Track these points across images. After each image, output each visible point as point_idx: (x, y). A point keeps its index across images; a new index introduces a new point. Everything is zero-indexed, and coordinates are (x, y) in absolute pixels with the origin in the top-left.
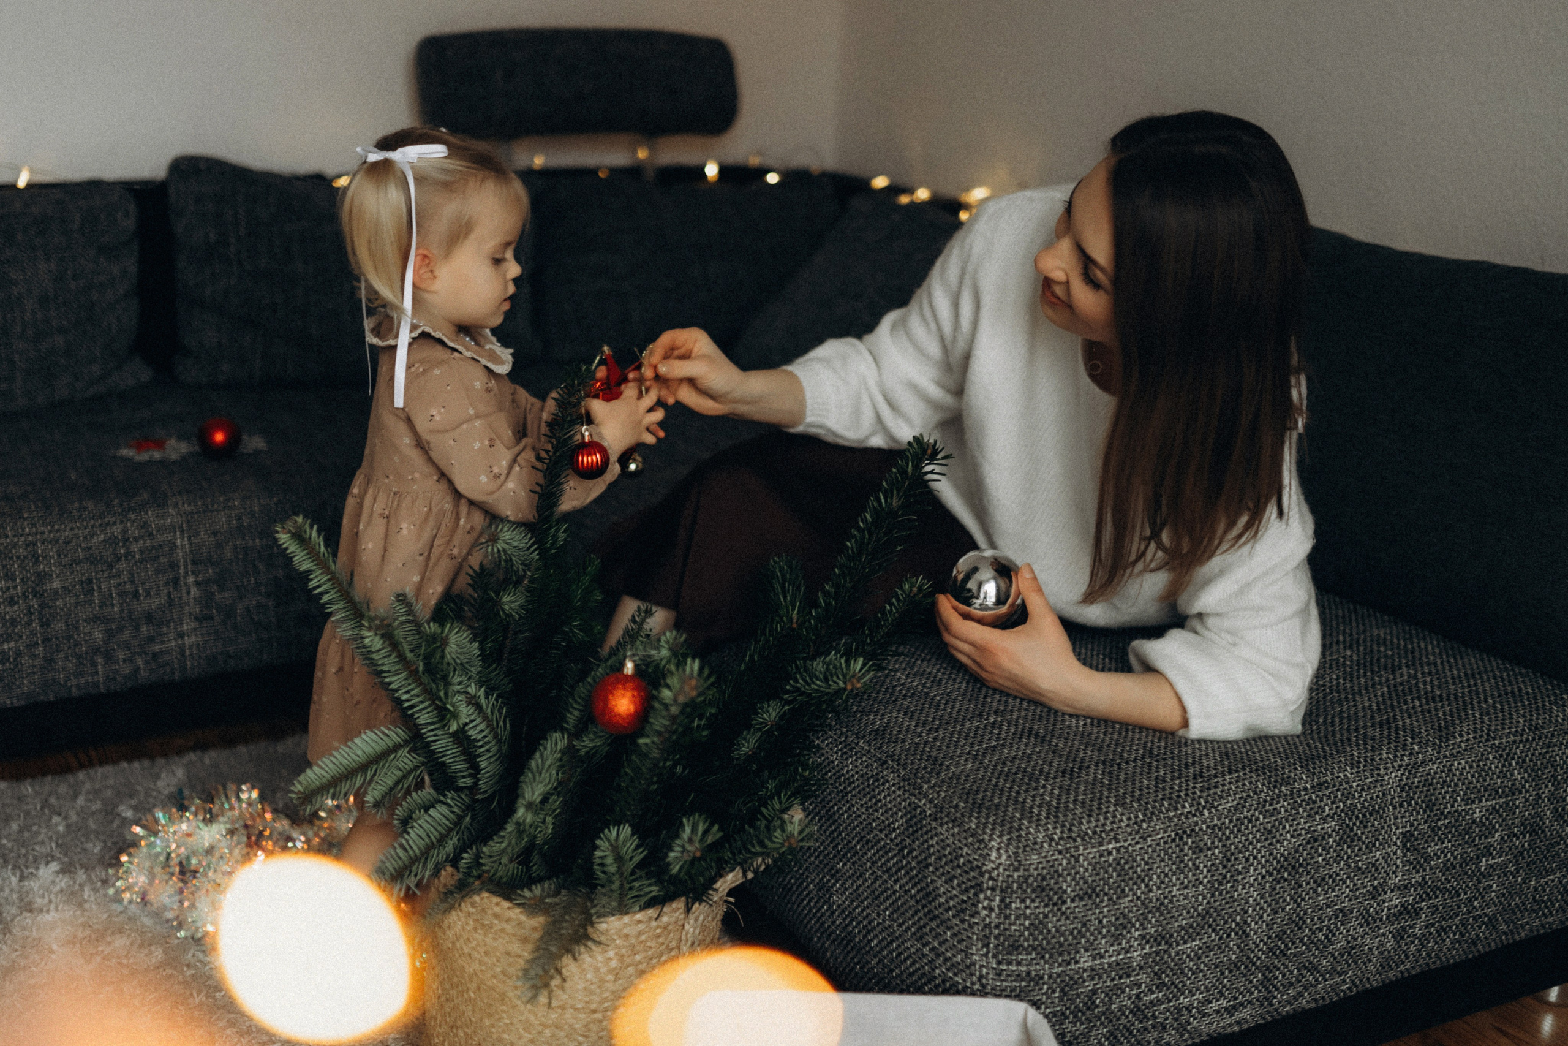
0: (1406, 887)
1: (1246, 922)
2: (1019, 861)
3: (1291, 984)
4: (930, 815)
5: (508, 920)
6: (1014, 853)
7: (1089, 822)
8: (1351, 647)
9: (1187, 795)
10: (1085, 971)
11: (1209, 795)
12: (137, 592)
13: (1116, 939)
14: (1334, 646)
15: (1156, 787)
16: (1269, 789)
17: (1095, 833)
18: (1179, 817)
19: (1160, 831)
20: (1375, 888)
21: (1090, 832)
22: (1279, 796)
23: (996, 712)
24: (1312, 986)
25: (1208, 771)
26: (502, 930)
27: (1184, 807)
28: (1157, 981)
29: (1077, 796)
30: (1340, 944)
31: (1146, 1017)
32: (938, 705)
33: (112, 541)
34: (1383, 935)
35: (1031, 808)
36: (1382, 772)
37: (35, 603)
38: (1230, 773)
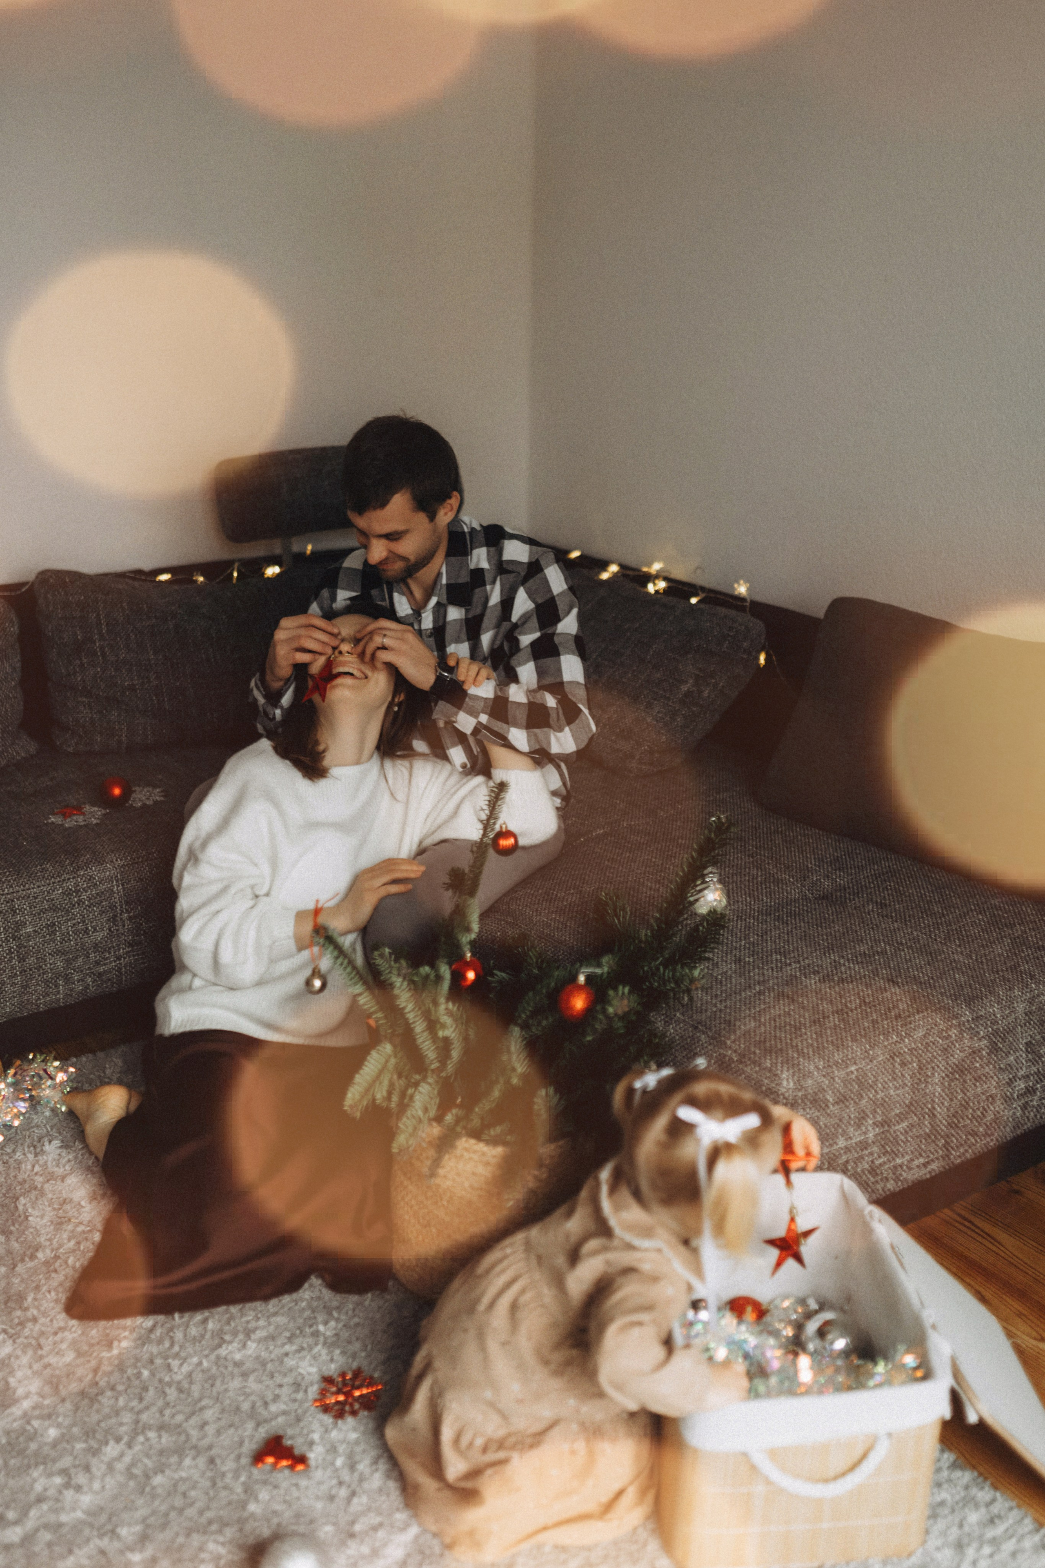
0: (1028, 1076)
1: (934, 1108)
2: (801, 1086)
3: (961, 1145)
4: (737, 1061)
5: (475, 1152)
6: (798, 1081)
7: (838, 1055)
8: (981, 913)
9: (893, 1030)
10: (842, 1149)
11: (907, 1029)
12: (87, 928)
13: (859, 1126)
14: (970, 913)
15: (874, 1027)
16: (944, 1022)
17: (843, 1061)
18: (890, 1044)
19: (881, 1056)
20: (1010, 1079)
21: (840, 1061)
22: (951, 1026)
23: (759, 983)
24: (974, 1145)
25: (904, 1013)
26: (470, 1159)
27: (892, 1038)
28: (883, 1151)
29: (827, 1038)
30: (990, 1117)
31: (877, 1174)
32: (721, 982)
33: (68, 893)
34: (1015, 1108)
35: (802, 1050)
36: (1015, 1005)
37: (14, 945)
38: (918, 1013)
